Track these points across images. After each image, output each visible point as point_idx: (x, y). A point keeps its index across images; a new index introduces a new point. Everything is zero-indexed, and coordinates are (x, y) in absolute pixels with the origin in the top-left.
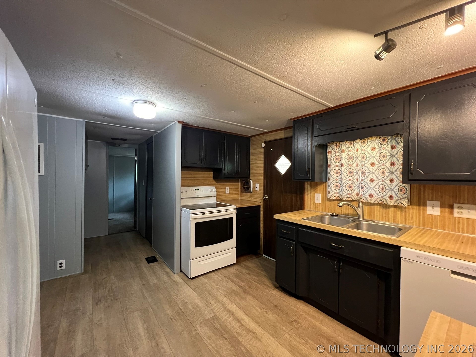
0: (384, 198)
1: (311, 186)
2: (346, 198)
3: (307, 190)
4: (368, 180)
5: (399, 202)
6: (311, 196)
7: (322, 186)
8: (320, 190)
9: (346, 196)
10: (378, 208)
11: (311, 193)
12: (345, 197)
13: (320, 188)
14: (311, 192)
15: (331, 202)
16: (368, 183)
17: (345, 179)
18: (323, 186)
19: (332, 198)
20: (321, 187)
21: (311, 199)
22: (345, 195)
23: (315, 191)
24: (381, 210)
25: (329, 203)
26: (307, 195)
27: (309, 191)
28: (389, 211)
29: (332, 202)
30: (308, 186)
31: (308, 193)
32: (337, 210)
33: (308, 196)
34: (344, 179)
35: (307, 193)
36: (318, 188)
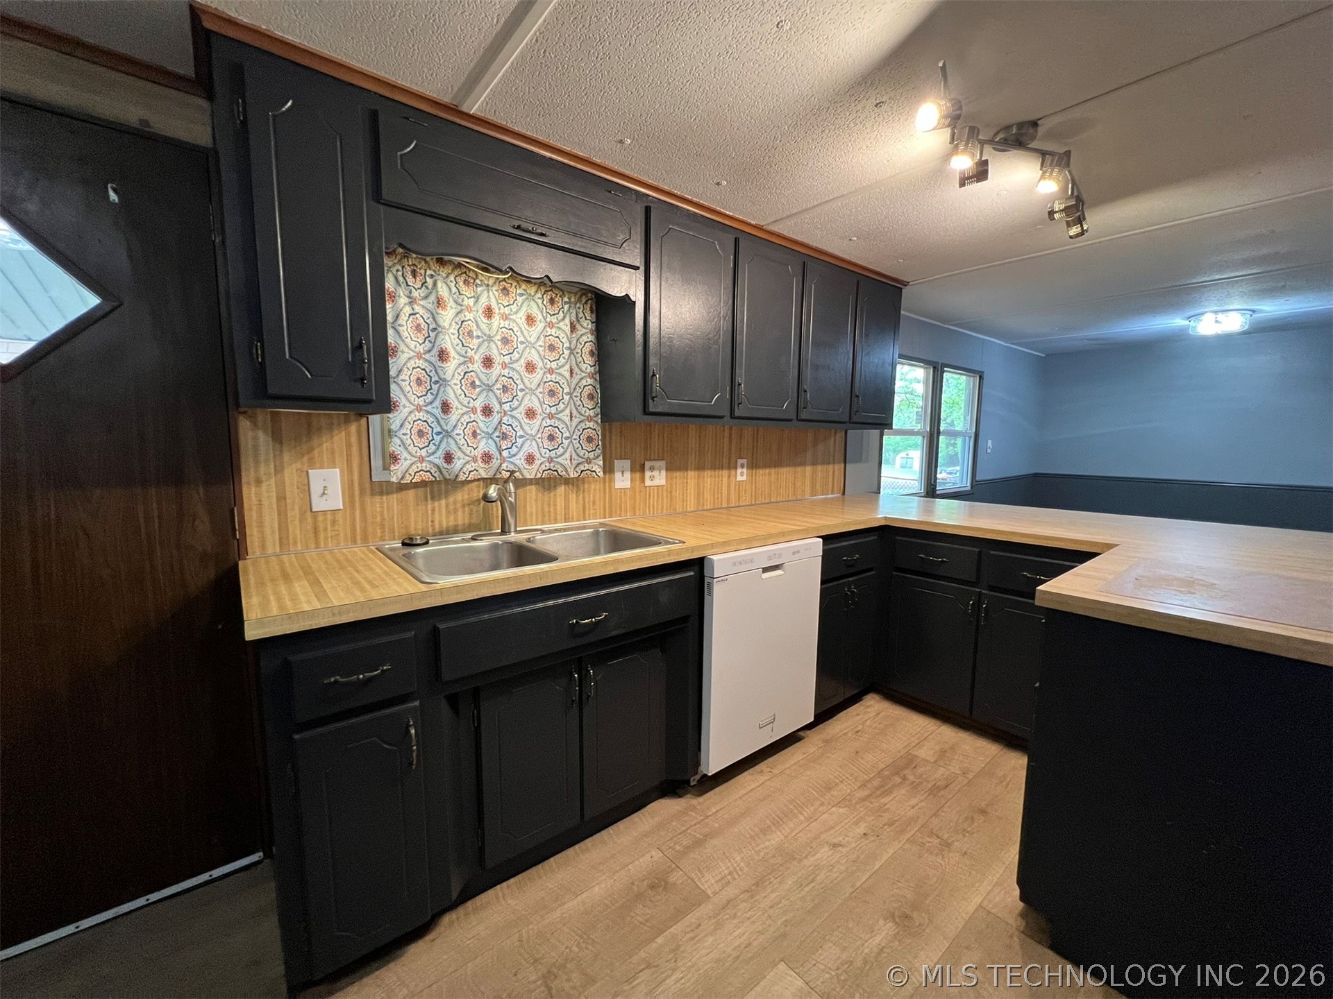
0: (558, 463)
1: (277, 437)
2: (467, 473)
3: (256, 456)
4: (520, 414)
5: (583, 469)
6: (281, 486)
7: (344, 433)
8: (333, 452)
9: (469, 467)
10: (534, 493)
11: (279, 470)
12: (465, 470)
13: (333, 443)
14: (282, 463)
15: (390, 497)
16: (523, 423)
17: (459, 406)
18: (348, 435)
19: (407, 480)
20: (336, 438)
21: (281, 498)
22: (464, 461)
23: (305, 459)
24: (540, 495)
25: (381, 503)
26: (259, 482)
27: (267, 461)
28: (555, 495)
29: (395, 496)
30: (255, 438)
31: (262, 469)
32: (416, 522)
33: (264, 485)
34: (457, 408)
35: (256, 471)
36: (320, 445)
